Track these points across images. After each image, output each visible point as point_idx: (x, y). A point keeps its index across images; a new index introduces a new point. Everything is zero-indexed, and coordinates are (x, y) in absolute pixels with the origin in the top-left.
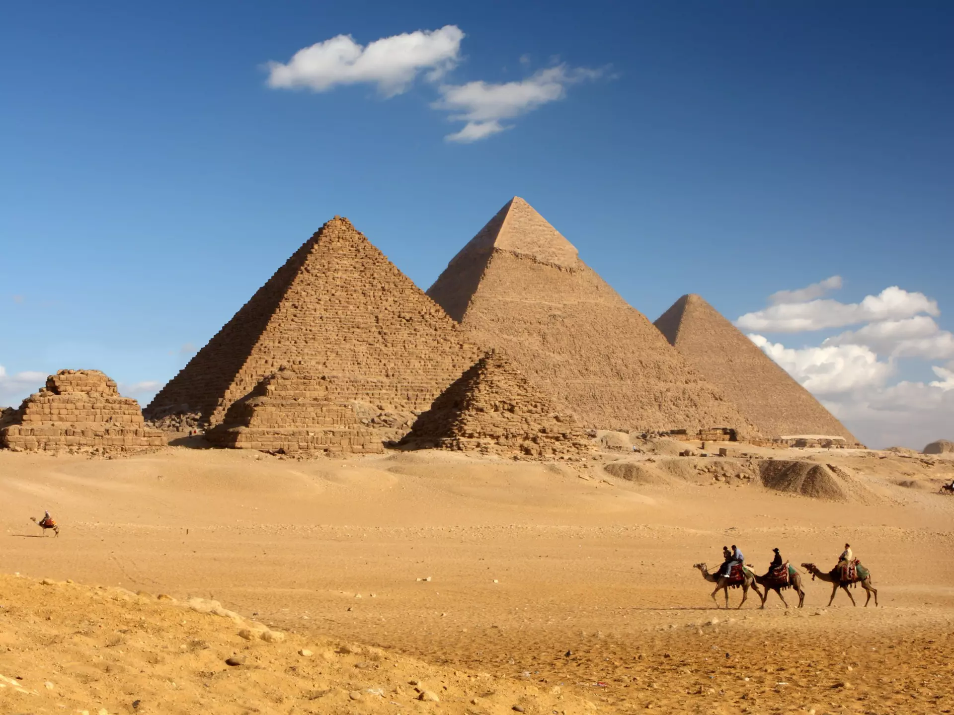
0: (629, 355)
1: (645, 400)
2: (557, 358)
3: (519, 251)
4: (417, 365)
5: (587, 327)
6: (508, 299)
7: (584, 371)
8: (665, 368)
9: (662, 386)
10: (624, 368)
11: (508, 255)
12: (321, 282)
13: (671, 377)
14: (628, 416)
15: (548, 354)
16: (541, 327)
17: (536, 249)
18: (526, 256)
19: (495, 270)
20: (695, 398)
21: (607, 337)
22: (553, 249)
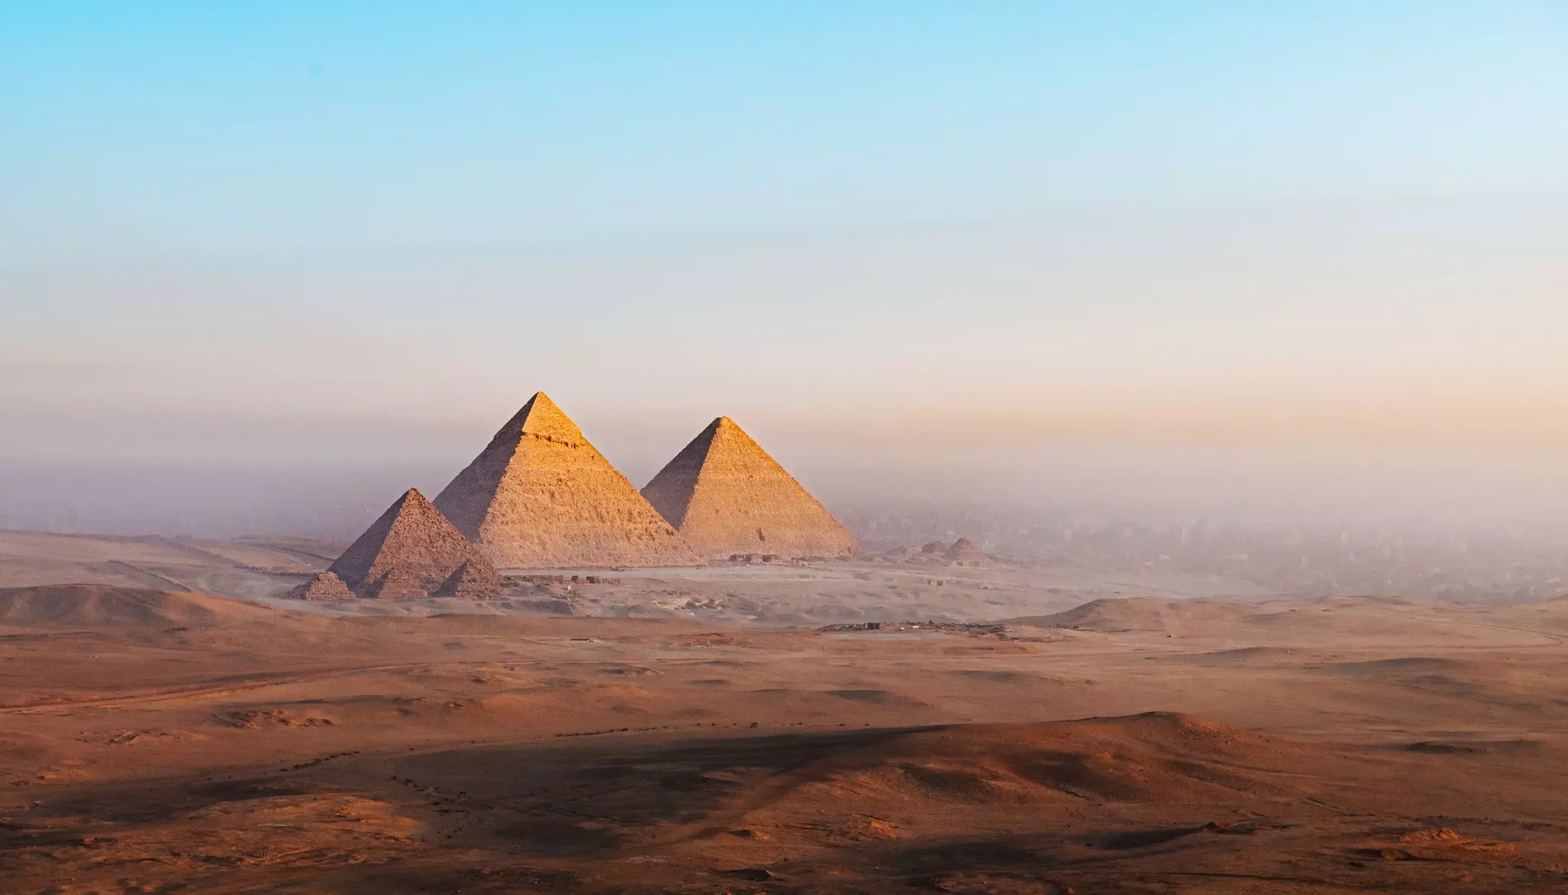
0: (611, 505)
1: (618, 536)
2: (560, 509)
3: (539, 434)
4: (446, 556)
5: (583, 486)
6: (530, 469)
7: (579, 517)
8: (635, 513)
9: (631, 526)
10: (606, 514)
11: (532, 436)
12: (406, 520)
13: (639, 520)
14: (606, 547)
15: (554, 506)
16: (552, 487)
17: (552, 431)
18: (545, 437)
19: (524, 446)
20: (654, 534)
21: (596, 493)
22: (564, 431)
